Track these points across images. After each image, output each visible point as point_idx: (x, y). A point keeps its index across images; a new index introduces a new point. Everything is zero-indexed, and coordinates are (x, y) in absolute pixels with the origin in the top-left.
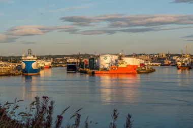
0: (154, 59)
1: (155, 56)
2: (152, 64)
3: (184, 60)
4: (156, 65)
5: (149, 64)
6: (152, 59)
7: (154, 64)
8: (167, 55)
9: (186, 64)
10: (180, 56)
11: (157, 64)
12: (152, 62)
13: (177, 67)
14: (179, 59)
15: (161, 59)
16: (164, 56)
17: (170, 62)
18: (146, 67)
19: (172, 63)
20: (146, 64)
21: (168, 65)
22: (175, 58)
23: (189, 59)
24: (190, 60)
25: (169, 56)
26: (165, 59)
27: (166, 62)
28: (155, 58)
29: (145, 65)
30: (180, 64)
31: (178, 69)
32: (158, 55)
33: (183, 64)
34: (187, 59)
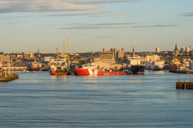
0: (17, 61)
1: (19, 56)
2: (13, 68)
3: (60, 62)
4: (20, 69)
5: (10, 67)
6: (14, 60)
7: (17, 68)
8: (35, 55)
9: (63, 68)
10: (54, 56)
11: (22, 68)
12: (14, 65)
13: (51, 72)
14: (53, 60)
15: (26, 60)
16: (32, 56)
17: (40, 65)
18: (5, 72)
19: (43, 66)
20: (5, 68)
21: (37, 69)
22: (47, 59)
23: (67, 61)
24: (70, 62)
25: (39, 56)
26: (33, 61)
27: (35, 65)
28: (19, 58)
29: (3, 70)
30: (54, 68)
31: (53, 75)
32: (23, 54)
33: (59, 68)
34: (65, 60)
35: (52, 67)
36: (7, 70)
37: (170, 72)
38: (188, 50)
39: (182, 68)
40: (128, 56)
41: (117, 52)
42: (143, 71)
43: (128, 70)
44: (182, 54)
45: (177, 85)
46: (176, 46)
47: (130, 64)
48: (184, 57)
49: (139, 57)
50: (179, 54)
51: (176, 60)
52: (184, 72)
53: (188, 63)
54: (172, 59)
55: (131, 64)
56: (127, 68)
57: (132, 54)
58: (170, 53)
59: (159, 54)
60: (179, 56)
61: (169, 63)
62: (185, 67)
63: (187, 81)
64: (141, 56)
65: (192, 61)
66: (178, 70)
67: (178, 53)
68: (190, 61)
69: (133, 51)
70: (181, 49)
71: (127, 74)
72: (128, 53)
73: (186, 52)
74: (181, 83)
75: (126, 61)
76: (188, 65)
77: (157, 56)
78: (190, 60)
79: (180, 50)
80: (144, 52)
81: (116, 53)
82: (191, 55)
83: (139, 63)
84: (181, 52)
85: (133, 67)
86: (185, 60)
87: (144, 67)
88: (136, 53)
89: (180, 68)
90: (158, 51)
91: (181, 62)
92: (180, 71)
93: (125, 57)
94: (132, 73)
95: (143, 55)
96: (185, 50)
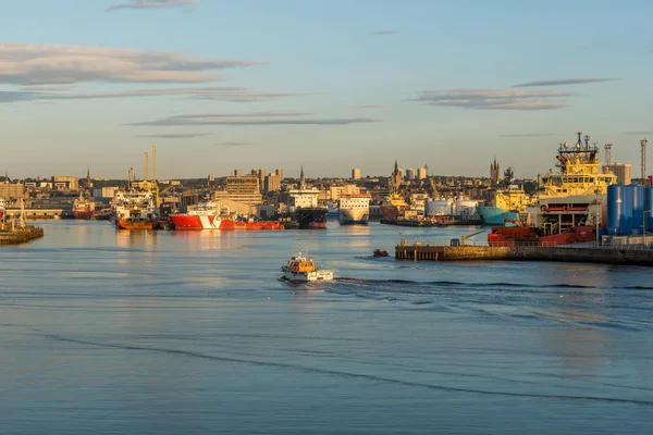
0: (40, 196)
1: (43, 185)
2: (30, 212)
3: (138, 200)
4: (46, 217)
5: (23, 211)
6: (33, 195)
7: (40, 212)
8: (81, 182)
9: (144, 213)
10: (124, 185)
11: (50, 212)
12: (33, 206)
13: (117, 222)
14: (121, 196)
15: (60, 194)
16: (73, 186)
17: (93, 206)
18: (12, 221)
19: (98, 208)
20: (11, 213)
21: (86, 216)
22: (107, 192)
23: (154, 197)
24: (159, 201)
25: (91, 186)
26: (77, 196)
27: (81, 206)
28: (42, 191)
29: (8, 217)
30: (124, 213)
31: (120, 228)
32: (53, 180)
33: (135, 213)
34: (148, 195)
35: (121, 210)
36: (18, 216)
37: (382, 222)
38: (423, 175)
39: (408, 215)
40: (289, 186)
41: (266, 178)
42: (323, 221)
43: (289, 219)
44: (409, 183)
45: (397, 253)
46: (396, 166)
47: (294, 205)
48: (412, 190)
49: (315, 190)
50: (403, 182)
51: (397, 196)
52: (413, 224)
53: (422, 203)
54: (387, 194)
55: (297, 205)
56: (288, 214)
57: (299, 184)
58: (383, 182)
59: (359, 183)
60: (402, 187)
61: (381, 203)
62: (415, 213)
63: (419, 244)
64: (319, 187)
65: (430, 200)
66: (400, 218)
67: (400, 181)
68: (426, 200)
69: (302, 175)
70: (408, 172)
71: (288, 227)
72: (291, 181)
73: (417, 179)
74: (406, 248)
75: (286, 198)
76: (423, 209)
77: (354, 186)
78: (426, 196)
79: (404, 174)
80: (326, 179)
81: (263, 179)
82: (429, 186)
83: (315, 204)
84: (406, 179)
85: (300, 211)
86: (415, 196)
87: (326, 211)
88: (308, 181)
89: (403, 215)
90: (358, 176)
91: (408, 201)
92: (405, 221)
93: (283, 189)
94: (298, 224)
95: (323, 184)
96: (415, 173)
